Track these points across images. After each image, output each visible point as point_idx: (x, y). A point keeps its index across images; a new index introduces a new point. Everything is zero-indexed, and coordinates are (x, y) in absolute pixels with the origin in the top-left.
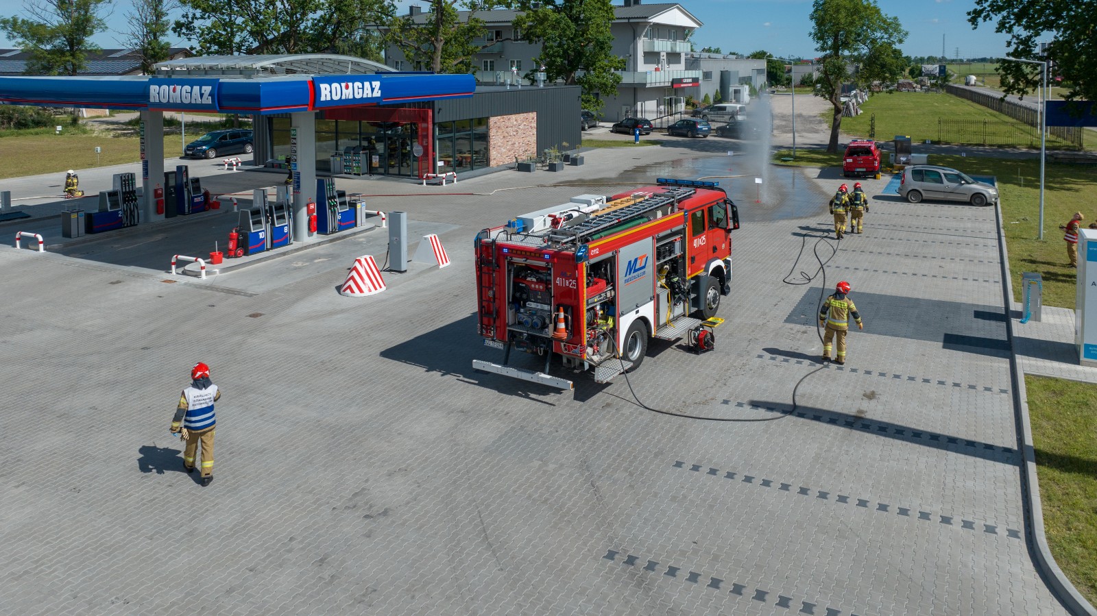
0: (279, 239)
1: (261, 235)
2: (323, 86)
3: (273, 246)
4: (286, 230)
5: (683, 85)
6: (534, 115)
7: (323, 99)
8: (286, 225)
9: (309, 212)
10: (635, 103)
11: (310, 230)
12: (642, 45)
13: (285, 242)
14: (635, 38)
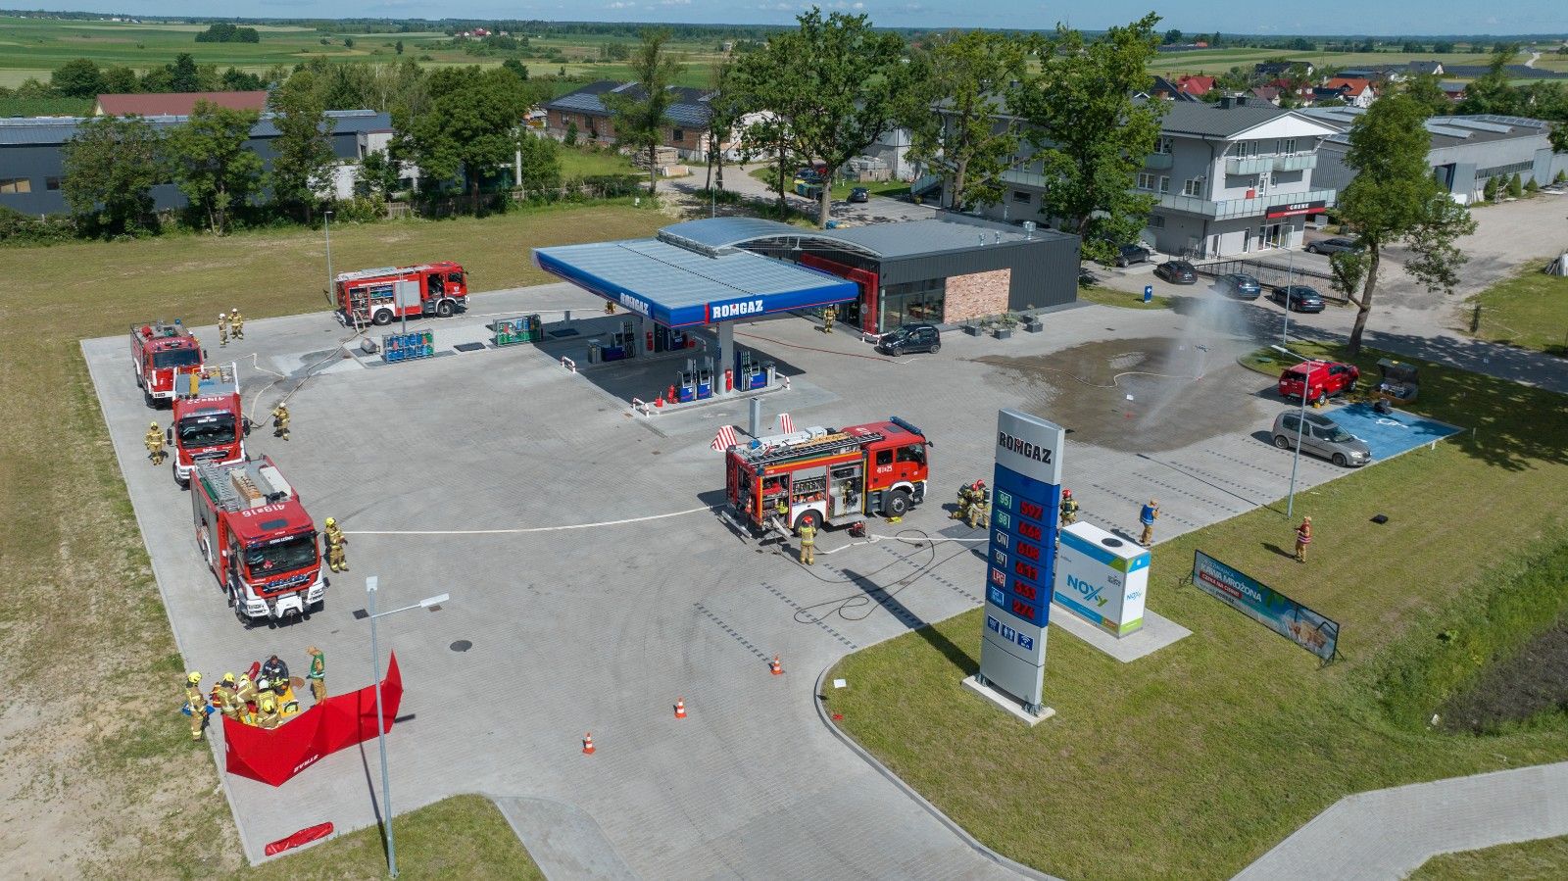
0: (703, 393)
1: (690, 391)
2: (715, 309)
3: (699, 398)
4: (709, 387)
5: (1288, 214)
6: (1008, 271)
7: (715, 317)
8: (708, 384)
9: (728, 376)
10: (1204, 236)
11: (728, 388)
12: (1221, 166)
13: (709, 395)
14: (1212, 158)
